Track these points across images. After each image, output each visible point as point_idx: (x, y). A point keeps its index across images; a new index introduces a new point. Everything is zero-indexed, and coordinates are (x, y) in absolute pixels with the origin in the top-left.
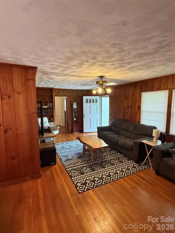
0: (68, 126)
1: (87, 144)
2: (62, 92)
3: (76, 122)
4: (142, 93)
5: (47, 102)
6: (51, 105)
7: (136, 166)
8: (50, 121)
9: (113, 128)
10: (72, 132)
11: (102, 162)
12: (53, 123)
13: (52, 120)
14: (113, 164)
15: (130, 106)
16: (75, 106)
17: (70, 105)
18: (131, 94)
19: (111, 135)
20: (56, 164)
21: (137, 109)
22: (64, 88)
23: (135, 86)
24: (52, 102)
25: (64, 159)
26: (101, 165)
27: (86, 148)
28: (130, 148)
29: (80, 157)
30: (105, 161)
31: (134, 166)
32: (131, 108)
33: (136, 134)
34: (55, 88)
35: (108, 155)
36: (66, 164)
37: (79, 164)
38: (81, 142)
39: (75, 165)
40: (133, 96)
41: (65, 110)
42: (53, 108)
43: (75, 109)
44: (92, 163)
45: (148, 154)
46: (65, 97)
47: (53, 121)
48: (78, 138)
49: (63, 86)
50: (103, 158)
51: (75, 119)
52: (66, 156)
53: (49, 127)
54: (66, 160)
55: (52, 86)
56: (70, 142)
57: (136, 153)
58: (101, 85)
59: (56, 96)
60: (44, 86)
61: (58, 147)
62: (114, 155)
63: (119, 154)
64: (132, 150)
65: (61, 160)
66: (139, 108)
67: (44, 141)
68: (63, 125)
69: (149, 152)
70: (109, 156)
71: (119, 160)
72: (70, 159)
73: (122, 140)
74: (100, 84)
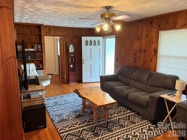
0: (63, 74)
1: (88, 100)
2: (53, 30)
3: (73, 69)
4: (160, 32)
5: (35, 43)
6: (39, 47)
7: (153, 128)
8: (38, 68)
9: (120, 77)
10: (68, 82)
11: (108, 123)
12: (42, 71)
13: (41, 67)
14: (122, 126)
15: (143, 49)
16: (71, 49)
17: (65, 48)
18: (145, 33)
19: (118, 87)
20: (45, 127)
21: (153, 53)
22: (56, 24)
23: (151, 23)
24: (41, 43)
25: (57, 119)
26: (107, 127)
27: (86, 103)
28: (145, 104)
29: (78, 116)
30: (112, 122)
31: (149, 128)
32: (144, 51)
33: (151, 86)
34: (44, 24)
35: (115, 113)
36: (60, 126)
37: (77, 126)
38: (80, 96)
39: (72, 128)
40: (147, 36)
41: (59, 54)
42: (42, 52)
43: (72, 53)
44: (94, 125)
45: (169, 113)
46: (58, 38)
47: (43, 69)
48: (76, 91)
49: (55, 21)
50: (109, 117)
51: (71, 66)
52: (59, 116)
53: (36, 77)
54: (60, 122)
55: (39, 22)
56: (65, 96)
57: (152, 111)
58: (108, 20)
59: (46, 35)
60: (29, 22)
61: (49, 103)
62: (122, 113)
63: (129, 111)
64: (147, 107)
65: (53, 121)
66: (156, 51)
67: (29, 97)
68: (56, 72)
69: (169, 111)
70: (116, 115)
71: (129, 119)
72: (66, 120)
73: (134, 94)
74: (106, 19)
